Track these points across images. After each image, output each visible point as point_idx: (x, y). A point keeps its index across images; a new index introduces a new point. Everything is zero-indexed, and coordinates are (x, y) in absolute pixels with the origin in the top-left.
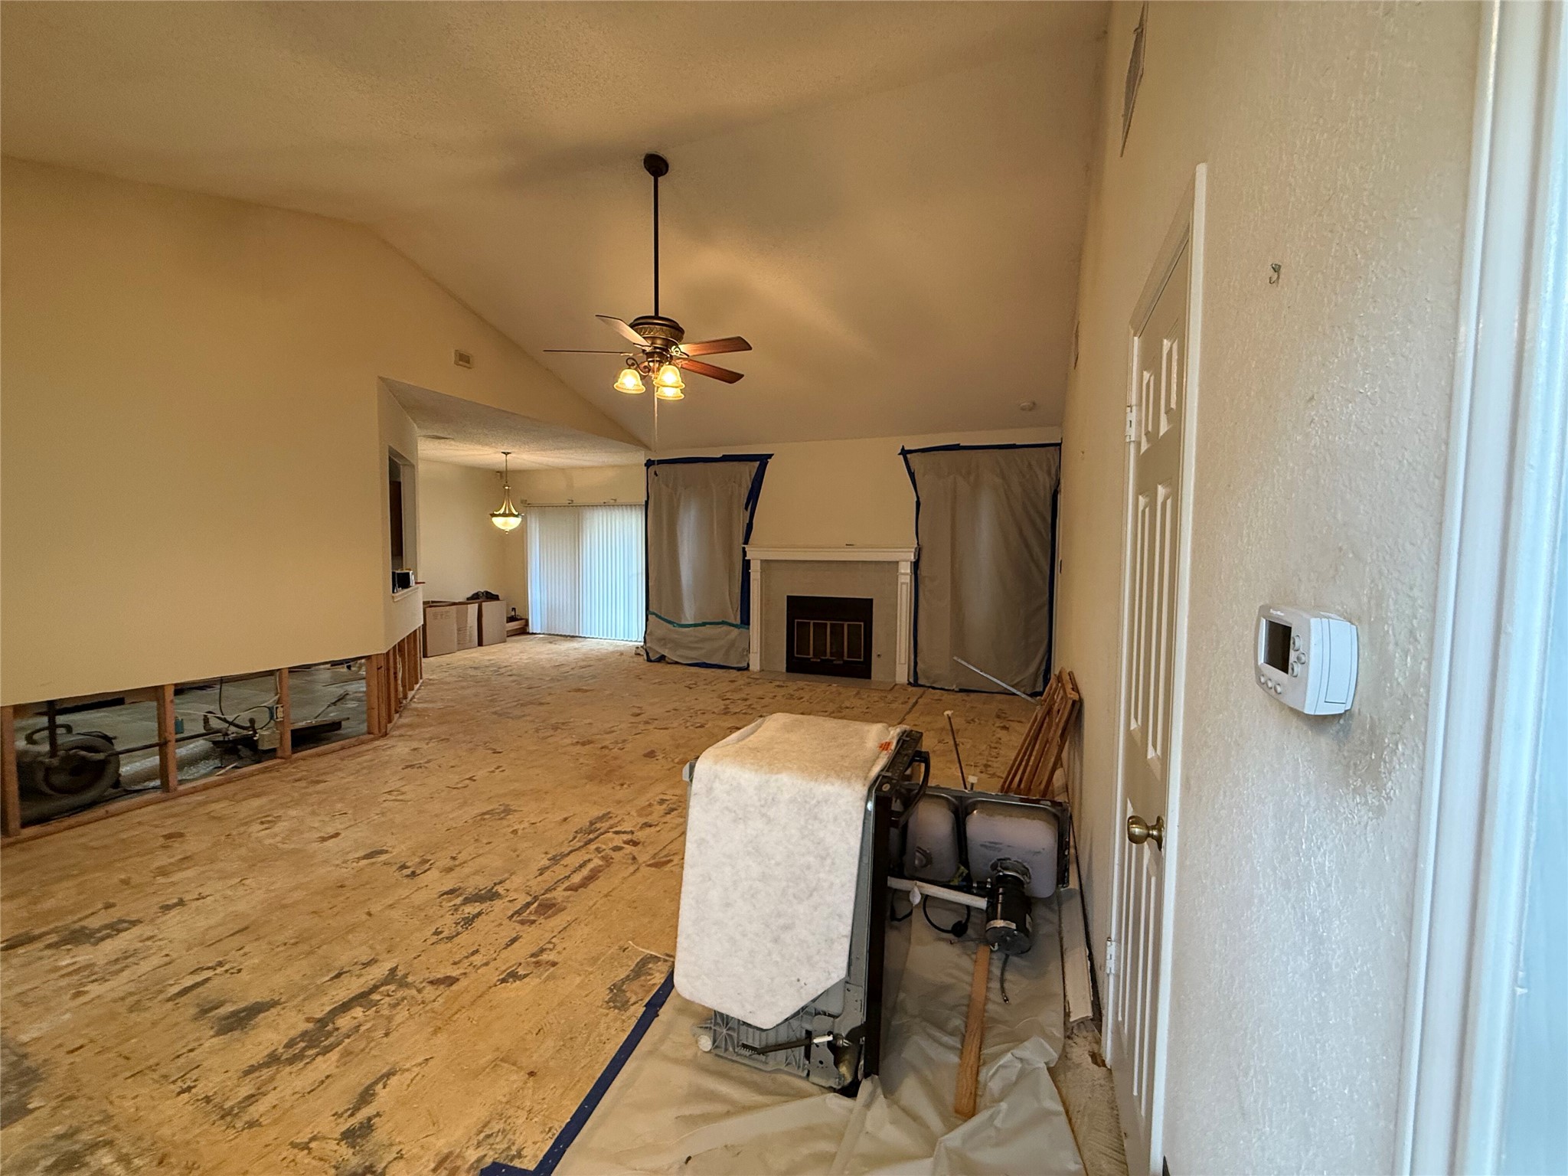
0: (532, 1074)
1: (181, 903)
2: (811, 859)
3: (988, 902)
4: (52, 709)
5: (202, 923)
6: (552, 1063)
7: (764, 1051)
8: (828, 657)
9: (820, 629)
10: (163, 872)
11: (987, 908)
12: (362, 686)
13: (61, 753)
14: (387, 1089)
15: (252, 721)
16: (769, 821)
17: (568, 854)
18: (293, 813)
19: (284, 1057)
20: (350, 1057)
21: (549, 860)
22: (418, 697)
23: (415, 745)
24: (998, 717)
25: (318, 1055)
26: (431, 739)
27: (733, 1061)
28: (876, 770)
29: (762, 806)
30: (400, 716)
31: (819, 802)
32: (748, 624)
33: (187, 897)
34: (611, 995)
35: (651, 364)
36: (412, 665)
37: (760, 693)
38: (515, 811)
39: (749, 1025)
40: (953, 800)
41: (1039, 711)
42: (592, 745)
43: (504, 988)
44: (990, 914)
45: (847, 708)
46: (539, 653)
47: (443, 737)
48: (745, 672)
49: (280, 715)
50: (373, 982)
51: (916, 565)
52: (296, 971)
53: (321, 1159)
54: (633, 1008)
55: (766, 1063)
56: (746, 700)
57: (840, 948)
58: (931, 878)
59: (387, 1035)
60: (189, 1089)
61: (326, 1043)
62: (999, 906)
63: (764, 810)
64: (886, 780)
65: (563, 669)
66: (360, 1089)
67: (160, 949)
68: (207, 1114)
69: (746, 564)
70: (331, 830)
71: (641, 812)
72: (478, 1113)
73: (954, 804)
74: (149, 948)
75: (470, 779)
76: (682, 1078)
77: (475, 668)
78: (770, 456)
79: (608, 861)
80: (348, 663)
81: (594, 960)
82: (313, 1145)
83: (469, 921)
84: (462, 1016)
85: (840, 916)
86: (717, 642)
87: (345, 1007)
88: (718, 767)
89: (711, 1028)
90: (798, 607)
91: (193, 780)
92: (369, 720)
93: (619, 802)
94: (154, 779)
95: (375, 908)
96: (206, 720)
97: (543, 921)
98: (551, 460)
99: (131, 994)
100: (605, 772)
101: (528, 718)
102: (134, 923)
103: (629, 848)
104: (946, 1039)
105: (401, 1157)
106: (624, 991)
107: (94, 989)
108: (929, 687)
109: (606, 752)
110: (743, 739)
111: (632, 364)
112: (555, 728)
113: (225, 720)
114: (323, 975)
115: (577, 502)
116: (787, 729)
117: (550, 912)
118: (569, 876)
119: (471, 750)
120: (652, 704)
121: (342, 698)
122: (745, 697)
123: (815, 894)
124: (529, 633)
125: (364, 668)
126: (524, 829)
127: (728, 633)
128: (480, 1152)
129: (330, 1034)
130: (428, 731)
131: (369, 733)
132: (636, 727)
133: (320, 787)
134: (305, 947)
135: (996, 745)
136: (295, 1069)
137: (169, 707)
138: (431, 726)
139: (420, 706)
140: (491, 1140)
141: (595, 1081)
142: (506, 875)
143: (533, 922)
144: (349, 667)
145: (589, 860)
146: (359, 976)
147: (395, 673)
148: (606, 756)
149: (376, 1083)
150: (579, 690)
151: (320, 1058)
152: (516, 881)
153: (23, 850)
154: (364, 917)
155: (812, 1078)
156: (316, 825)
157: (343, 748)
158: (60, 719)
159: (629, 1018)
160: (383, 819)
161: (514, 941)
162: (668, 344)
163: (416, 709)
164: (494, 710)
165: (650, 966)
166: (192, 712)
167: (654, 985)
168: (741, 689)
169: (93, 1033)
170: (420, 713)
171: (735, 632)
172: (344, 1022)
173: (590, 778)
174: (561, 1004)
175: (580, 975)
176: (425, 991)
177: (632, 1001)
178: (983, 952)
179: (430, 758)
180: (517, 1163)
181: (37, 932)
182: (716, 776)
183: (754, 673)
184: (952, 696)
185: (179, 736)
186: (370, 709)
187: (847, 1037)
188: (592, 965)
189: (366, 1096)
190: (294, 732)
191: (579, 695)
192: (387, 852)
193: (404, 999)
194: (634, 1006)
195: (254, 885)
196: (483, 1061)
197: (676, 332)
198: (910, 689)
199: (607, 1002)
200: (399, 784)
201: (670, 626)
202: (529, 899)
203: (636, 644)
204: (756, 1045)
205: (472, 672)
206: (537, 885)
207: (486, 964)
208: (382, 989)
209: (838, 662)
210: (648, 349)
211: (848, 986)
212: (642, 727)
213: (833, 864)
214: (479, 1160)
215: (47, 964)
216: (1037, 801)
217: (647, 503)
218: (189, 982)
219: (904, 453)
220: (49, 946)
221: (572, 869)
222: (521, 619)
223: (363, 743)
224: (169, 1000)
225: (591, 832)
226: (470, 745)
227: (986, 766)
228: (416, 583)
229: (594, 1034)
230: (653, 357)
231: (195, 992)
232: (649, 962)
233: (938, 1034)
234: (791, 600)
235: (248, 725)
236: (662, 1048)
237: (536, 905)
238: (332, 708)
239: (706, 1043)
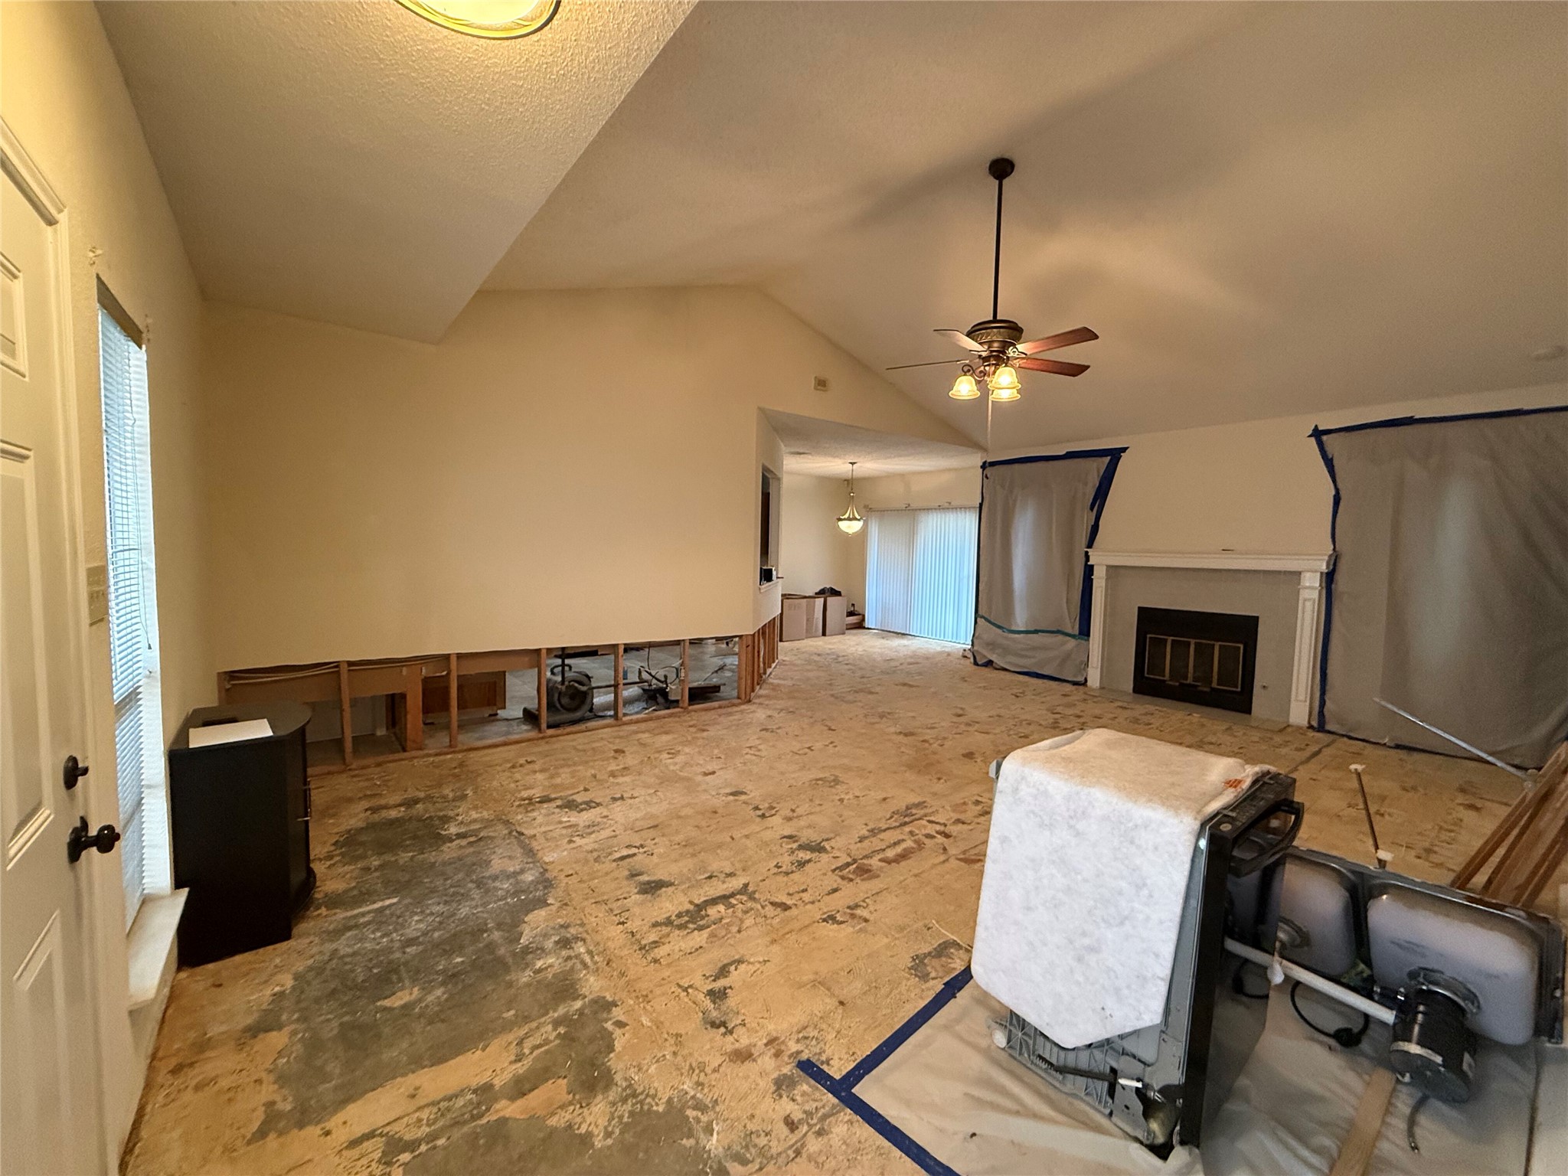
0: (842, 1003)
1: (622, 798)
2: (1123, 884)
3: (1396, 1016)
4: (565, 653)
5: (633, 815)
6: (859, 1002)
7: (1063, 1070)
8: (1190, 681)
9: (1180, 648)
10: (613, 774)
11: (1395, 1024)
12: (733, 661)
13: (566, 683)
14: (738, 971)
15: (666, 677)
16: (1078, 834)
17: (885, 830)
18: (687, 750)
19: (675, 923)
20: (716, 939)
21: (868, 831)
22: (774, 674)
23: (769, 713)
24: (1462, 790)
25: (695, 929)
26: (782, 710)
27: (1028, 1068)
28: (1215, 806)
29: (1071, 817)
30: (760, 688)
31: (1136, 826)
32: (1088, 635)
33: (625, 796)
34: (913, 964)
35: (987, 368)
36: (771, 646)
37: (1097, 712)
38: (843, 782)
39: (1046, 1037)
40: (1349, 874)
41: (1530, 788)
42: (914, 737)
43: (824, 926)
44: (1401, 1031)
45: (1212, 743)
46: (871, 647)
47: (791, 710)
48: (1081, 687)
49: (683, 675)
50: (732, 890)
51: (1329, 578)
52: (685, 866)
53: (695, 1003)
54: (932, 983)
55: (1064, 1084)
56: (1079, 717)
57: (1154, 989)
58: (1306, 963)
59: (739, 931)
60: (623, 923)
61: (701, 923)
62: (1416, 1029)
63: (1072, 822)
64: (1226, 819)
65: (893, 664)
66: (720, 965)
67: (610, 826)
68: (632, 944)
69: (1089, 570)
70: (710, 768)
71: (956, 808)
72: (798, 1017)
73: (1349, 879)
74: (605, 823)
75: (809, 748)
76: (976, 1063)
77: (819, 655)
78: (1124, 450)
79: (920, 845)
80: (727, 640)
81: (901, 929)
82: (690, 990)
83: (802, 864)
84: (793, 937)
85: (1157, 956)
86: (1052, 652)
87: (714, 901)
88: (1027, 771)
89: (1006, 1026)
90: (1151, 621)
91: (631, 714)
92: (739, 688)
93: (935, 794)
94: (610, 710)
95: (737, 835)
96: (640, 672)
97: (859, 881)
98: (890, 467)
99: (596, 850)
100: (924, 763)
101: (859, 704)
102: (598, 805)
103: (940, 839)
104: (1305, 1153)
105: (744, 1025)
106: (925, 965)
107: (579, 841)
108: (1343, 736)
109: (927, 745)
110: (1057, 748)
111: (968, 370)
112: (882, 716)
113: (650, 674)
114: (700, 874)
115: (914, 505)
116: (1110, 745)
117: (865, 876)
118: (884, 850)
119: (812, 725)
120: (977, 707)
121: (722, 668)
122: (1078, 712)
123: (1127, 922)
124: (864, 628)
125: (737, 646)
126: (849, 799)
127: (1063, 644)
128: (799, 1047)
129: (703, 918)
130: (781, 704)
131: (739, 698)
132: (957, 727)
133: (705, 734)
134: (691, 850)
135: (1452, 827)
136: (681, 934)
137: (621, 660)
138: (782, 699)
139: (776, 681)
140: (808, 1042)
141: (893, 1031)
142: (832, 835)
143: (851, 880)
144: (727, 644)
145: (903, 840)
146: (724, 882)
147: (759, 652)
148: (925, 749)
149: (731, 964)
150: (905, 684)
151: (696, 932)
152: (839, 842)
153: (547, 742)
154: (729, 839)
155: (1114, 1118)
156: (701, 762)
157: (720, 707)
158: (567, 661)
159: (928, 989)
160: (744, 768)
161: (835, 890)
162: (1005, 345)
163: (772, 684)
164: (832, 692)
165: (952, 950)
166: (632, 665)
167: (954, 969)
168: (1075, 705)
169: (577, 867)
170: (775, 688)
171: (1071, 643)
172: (713, 912)
173: (910, 767)
174: (869, 956)
175: (887, 937)
176: (767, 908)
177: (933, 975)
178: (1384, 1079)
179: (781, 725)
180: (825, 1067)
181: (553, 796)
182: (1023, 778)
183: (1093, 690)
184: (1381, 752)
185: (625, 681)
186: (740, 678)
187: (1160, 1091)
188: (898, 932)
189: (723, 972)
190: (690, 689)
191: (905, 689)
192: (746, 793)
193: (752, 909)
194: (934, 982)
195: (662, 796)
196: (805, 978)
197: (1014, 332)
198: (1311, 734)
199: (910, 969)
200: (758, 742)
201: (999, 631)
202: (849, 860)
203: (964, 646)
204: (1054, 1061)
205: (817, 658)
206: (858, 850)
207: (813, 903)
208: (738, 897)
209: (1205, 689)
210: (984, 354)
211: (1164, 1036)
212: (963, 727)
213: (1151, 896)
214: (799, 1052)
215: (556, 817)
216: (1501, 907)
217: (981, 505)
218: (625, 852)
219: (1318, 434)
220: (558, 807)
221: (888, 844)
222: (859, 614)
223: (734, 705)
224: (614, 861)
225: (907, 816)
226: (811, 720)
227: (1429, 851)
228: (778, 578)
229: (895, 992)
230: (989, 361)
231: (628, 860)
232: (951, 948)
233: (1293, 1143)
234: (1143, 612)
235: (663, 679)
236: (957, 1028)
237: (854, 866)
238: (715, 675)
239: (1000, 1039)
